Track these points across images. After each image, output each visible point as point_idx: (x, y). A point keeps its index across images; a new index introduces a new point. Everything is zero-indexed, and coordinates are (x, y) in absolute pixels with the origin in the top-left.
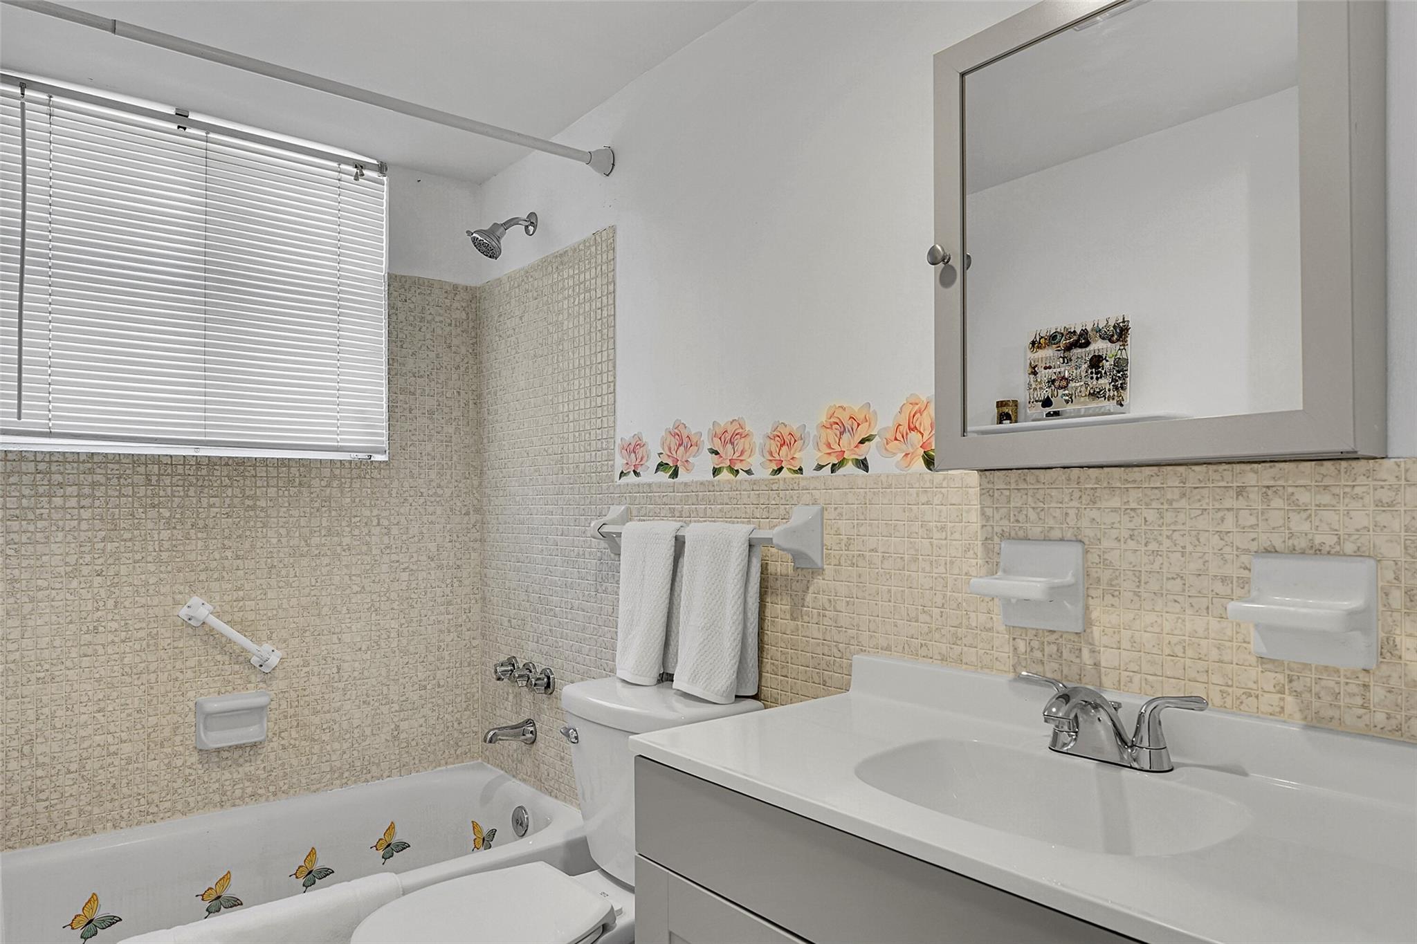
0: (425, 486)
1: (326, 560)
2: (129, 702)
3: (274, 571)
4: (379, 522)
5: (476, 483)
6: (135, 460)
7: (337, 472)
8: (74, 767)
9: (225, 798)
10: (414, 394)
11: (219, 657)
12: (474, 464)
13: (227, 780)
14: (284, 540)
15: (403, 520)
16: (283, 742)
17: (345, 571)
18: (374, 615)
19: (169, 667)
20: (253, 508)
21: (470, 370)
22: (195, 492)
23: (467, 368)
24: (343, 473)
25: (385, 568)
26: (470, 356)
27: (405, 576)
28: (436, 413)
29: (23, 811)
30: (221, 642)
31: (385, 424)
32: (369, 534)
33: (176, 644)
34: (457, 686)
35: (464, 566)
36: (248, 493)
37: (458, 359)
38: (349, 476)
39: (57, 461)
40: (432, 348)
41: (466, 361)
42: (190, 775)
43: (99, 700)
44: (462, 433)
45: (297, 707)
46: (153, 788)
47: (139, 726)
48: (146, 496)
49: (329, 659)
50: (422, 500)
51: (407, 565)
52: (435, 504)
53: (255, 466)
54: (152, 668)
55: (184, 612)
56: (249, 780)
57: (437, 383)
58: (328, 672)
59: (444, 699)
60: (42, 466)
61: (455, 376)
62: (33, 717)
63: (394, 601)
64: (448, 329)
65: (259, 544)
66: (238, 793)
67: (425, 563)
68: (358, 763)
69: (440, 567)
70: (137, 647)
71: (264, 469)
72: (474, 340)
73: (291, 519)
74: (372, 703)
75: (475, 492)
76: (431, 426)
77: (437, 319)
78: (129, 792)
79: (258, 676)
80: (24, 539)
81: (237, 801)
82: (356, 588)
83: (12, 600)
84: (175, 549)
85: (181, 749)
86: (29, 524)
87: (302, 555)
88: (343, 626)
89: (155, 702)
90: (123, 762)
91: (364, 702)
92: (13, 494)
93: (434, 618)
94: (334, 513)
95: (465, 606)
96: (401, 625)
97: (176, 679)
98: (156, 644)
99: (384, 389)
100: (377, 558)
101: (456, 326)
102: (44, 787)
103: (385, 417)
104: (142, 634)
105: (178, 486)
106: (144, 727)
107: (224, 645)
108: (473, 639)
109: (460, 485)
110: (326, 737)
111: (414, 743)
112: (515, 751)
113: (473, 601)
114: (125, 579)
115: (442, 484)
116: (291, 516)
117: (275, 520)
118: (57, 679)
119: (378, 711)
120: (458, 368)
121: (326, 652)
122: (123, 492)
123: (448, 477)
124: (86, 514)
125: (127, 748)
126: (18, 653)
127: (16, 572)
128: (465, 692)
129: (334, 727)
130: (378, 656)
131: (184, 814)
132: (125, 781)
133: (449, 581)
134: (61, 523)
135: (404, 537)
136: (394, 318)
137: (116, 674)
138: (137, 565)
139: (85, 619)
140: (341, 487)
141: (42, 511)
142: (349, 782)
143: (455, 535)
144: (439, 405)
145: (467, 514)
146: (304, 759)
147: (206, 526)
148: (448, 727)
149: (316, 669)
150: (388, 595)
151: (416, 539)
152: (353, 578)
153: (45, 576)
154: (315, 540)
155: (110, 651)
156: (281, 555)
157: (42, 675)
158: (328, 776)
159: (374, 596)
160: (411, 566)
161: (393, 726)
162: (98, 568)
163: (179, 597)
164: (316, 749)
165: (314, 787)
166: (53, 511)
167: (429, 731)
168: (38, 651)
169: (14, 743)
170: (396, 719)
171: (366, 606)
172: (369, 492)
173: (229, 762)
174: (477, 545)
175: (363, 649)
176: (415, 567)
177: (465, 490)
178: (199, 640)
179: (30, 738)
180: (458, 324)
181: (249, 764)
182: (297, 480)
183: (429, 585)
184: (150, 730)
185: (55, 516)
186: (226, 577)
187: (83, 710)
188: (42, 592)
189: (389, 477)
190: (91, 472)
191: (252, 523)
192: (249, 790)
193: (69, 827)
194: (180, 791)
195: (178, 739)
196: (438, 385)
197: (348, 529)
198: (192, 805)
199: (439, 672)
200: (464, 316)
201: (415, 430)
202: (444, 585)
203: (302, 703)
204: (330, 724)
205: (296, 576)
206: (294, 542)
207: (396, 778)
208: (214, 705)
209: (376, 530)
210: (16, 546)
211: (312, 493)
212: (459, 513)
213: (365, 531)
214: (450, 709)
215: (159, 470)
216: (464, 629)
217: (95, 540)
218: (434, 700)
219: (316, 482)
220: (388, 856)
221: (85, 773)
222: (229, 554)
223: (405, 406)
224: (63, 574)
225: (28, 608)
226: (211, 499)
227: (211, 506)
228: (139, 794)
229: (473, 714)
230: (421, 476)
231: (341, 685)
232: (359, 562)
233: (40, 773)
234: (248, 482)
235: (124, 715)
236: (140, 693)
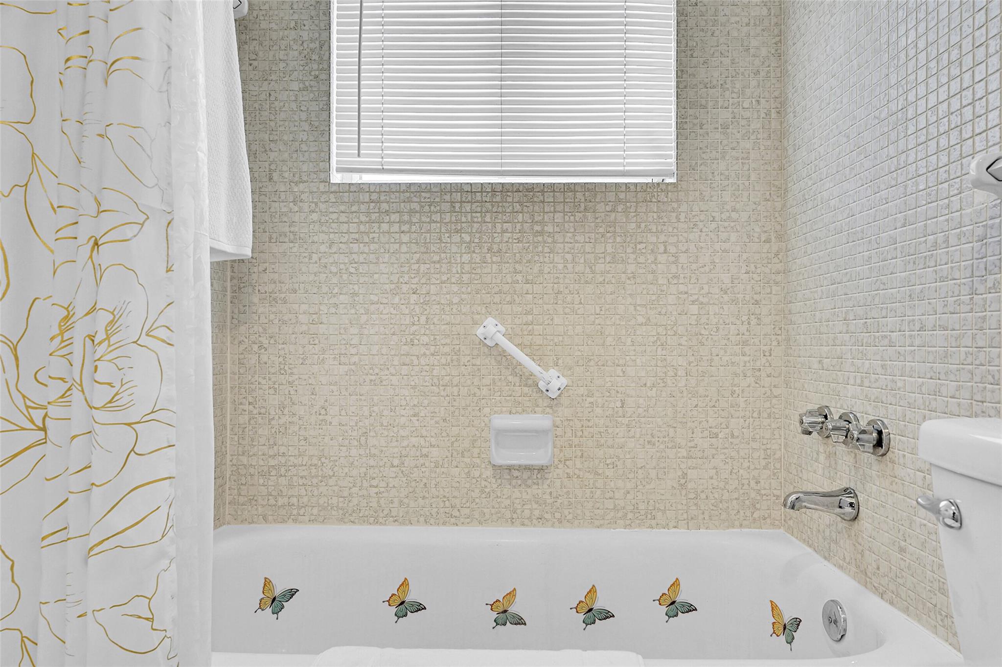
0: (717, 209)
1: (610, 288)
2: (437, 410)
3: (560, 296)
4: (665, 249)
5: (778, 205)
6: (443, 189)
7: (622, 196)
8: (396, 462)
9: (515, 516)
10: (705, 107)
11: (510, 378)
12: (776, 183)
13: (516, 498)
14: (570, 266)
15: (692, 247)
16: (568, 471)
17: (629, 300)
18: (660, 349)
19: (469, 382)
20: (541, 233)
21: (772, 74)
22: (491, 218)
23: (768, 72)
24: (628, 197)
25: (671, 299)
26: (772, 58)
27: (694, 309)
28: (731, 127)
29: (360, 493)
30: (512, 364)
31: (674, 144)
32: (655, 262)
33: (474, 361)
34: (754, 440)
35: (764, 302)
36: (537, 218)
37: (757, 62)
38: (635, 200)
39: (385, 192)
40: (726, 54)
41: (767, 64)
42: (486, 487)
43: (415, 405)
44: (762, 148)
45: (581, 437)
46: (456, 494)
47: (444, 434)
48: (450, 222)
49: (613, 392)
50: (714, 225)
51: (696, 297)
52: (729, 229)
53: (543, 192)
54: (455, 383)
55: (480, 331)
56: (537, 503)
57: (733, 92)
58: (612, 405)
59: (738, 452)
60: (374, 196)
61: (754, 83)
62: (367, 413)
63: (681, 336)
64: (745, 29)
65: (546, 270)
66: (527, 513)
67: (717, 296)
68: (642, 506)
69: (734, 301)
70: (443, 361)
71: (552, 194)
72: (778, 39)
73: (577, 245)
74: (657, 444)
75: (777, 215)
76: (725, 142)
77: (733, 19)
78: (437, 493)
79: (545, 400)
80: (362, 260)
81: (526, 521)
82: (641, 319)
83: (353, 311)
84: (474, 271)
85: (478, 461)
86: (365, 246)
87: (587, 282)
88: (628, 358)
89: (457, 413)
90: (433, 465)
91: (649, 442)
92: (354, 221)
93: (727, 358)
94: (618, 239)
95: (765, 348)
96: (690, 363)
97: (474, 395)
98: (458, 360)
99: (673, 107)
100: (665, 288)
101: (755, 25)
102: (375, 475)
103: (673, 137)
104: (447, 349)
105: (476, 212)
106: (448, 435)
107: (515, 367)
108: (775, 386)
109: (759, 209)
110: (609, 473)
111: (703, 496)
112: (829, 526)
113: (775, 343)
114: (434, 297)
115: (738, 206)
116: (577, 242)
117: (562, 246)
118: (384, 383)
119: (663, 454)
120: (758, 72)
121: (609, 384)
122: (433, 218)
123: (745, 199)
124: (405, 238)
125: (435, 452)
126: (357, 357)
127: (356, 287)
128: (764, 447)
129: (618, 463)
130: (664, 394)
131: (480, 523)
132: (433, 482)
133: (745, 318)
134: (387, 246)
135: (694, 266)
136: (683, 25)
137: (427, 384)
138: (444, 285)
139: (404, 331)
140: (626, 211)
141: (374, 235)
142: (632, 524)
143: (752, 266)
144: (734, 118)
145: (768, 241)
146: (588, 491)
147: (500, 251)
148: (743, 485)
149: (600, 400)
150: (675, 328)
151: (707, 269)
152: (638, 308)
153: (376, 292)
154: (599, 267)
155: (423, 363)
156: (567, 281)
157: (373, 378)
158: (612, 514)
159: (661, 330)
160: (701, 299)
161: (680, 473)
162: (414, 286)
163: (477, 317)
164: (600, 483)
165: (597, 523)
166: (381, 235)
167: (722, 485)
168: (371, 356)
169: (355, 433)
170: (683, 466)
171: (652, 339)
172: (655, 217)
173: (519, 482)
174: (779, 278)
175: (648, 385)
176: (705, 300)
177: (765, 214)
178: (493, 360)
179: (365, 430)
180: (758, 23)
181: (537, 487)
182: (583, 205)
183: (721, 321)
184: (453, 439)
185: (383, 239)
186: (517, 300)
187: (403, 412)
188: (374, 305)
189: (677, 201)
190: (409, 201)
191: (540, 249)
192: (537, 513)
193: (392, 514)
194: (477, 500)
195: (476, 451)
196: (734, 95)
197: (633, 256)
198: (487, 516)
199: (733, 420)
200: (765, 12)
201: (707, 147)
202: (738, 322)
203: (586, 433)
204: (613, 460)
205: (581, 303)
206: (579, 268)
207: (682, 530)
208: (506, 423)
209: (662, 258)
210: (356, 265)
211: (597, 218)
212: (758, 241)
213: (651, 258)
214: (746, 464)
215: (461, 198)
216: (763, 374)
217: (412, 261)
218: (725, 451)
219: (600, 207)
220: (671, 614)
221: (404, 469)
222: (519, 277)
223: (695, 121)
224: (389, 291)
225: (364, 318)
226: (505, 224)
227: (504, 231)
228: (445, 497)
229: (774, 474)
230: (713, 199)
231: (625, 421)
232: (645, 292)
233: (372, 462)
234: (537, 208)
235: (433, 422)
236: (446, 404)
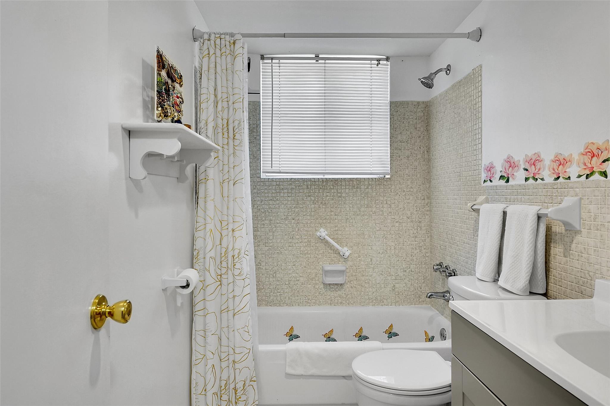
0: (405, 187)
1: (366, 217)
2: (302, 263)
3: (348, 220)
4: (387, 202)
5: (428, 186)
6: (304, 180)
7: (370, 183)
8: (287, 283)
9: (332, 302)
10: (401, 150)
11: (330, 251)
12: (427, 178)
13: (332, 296)
14: (351, 209)
15: (396, 201)
16: (351, 285)
17: (373, 222)
18: (385, 239)
19: (314, 253)
20: (340, 197)
21: (425, 138)
22: (322, 191)
23: (424, 137)
24: (373, 183)
25: (389, 221)
26: (425, 131)
27: (397, 224)
28: (410, 157)
29: (274, 295)
30: (330, 246)
31: (389, 163)
32: (383, 207)
33: (316, 245)
34: (419, 272)
35: (422, 222)
36: (339, 191)
37: (420, 133)
38: (375, 184)
39: (282, 181)
40: (408, 130)
41: (423, 134)
42: (321, 292)
43: (294, 262)
44: (422, 165)
45: (356, 272)
46: (310, 294)
47: (305, 272)
48: (307, 193)
49: (368, 256)
50: (404, 193)
51: (398, 220)
52: (410, 195)
53: (341, 181)
54: (309, 253)
55: (318, 234)
56: (340, 297)
57: (411, 144)
58: (367, 260)
59: (414, 277)
60: (278, 183)
61: (418, 141)
62: (276, 265)
63: (393, 235)
64: (415, 121)
65: (343, 210)
66: (336, 301)
67: (405, 220)
68: (379, 298)
69: (412, 221)
70: (305, 245)
71: (344, 182)
72: (427, 124)
73: (354, 201)
74: (384, 275)
75: (427, 189)
76: (408, 163)
77: (410, 117)
78: (303, 295)
79: (343, 259)
80: (273, 207)
81: (336, 304)
82: (378, 229)
83: (270, 227)
84: (316, 211)
85: (318, 282)
86: (274, 202)
87: (358, 215)
88: (373, 243)
89: (310, 264)
90: (301, 284)
91: (381, 274)
92: (270, 192)
93: (409, 243)
94: (369, 199)
95: (422, 239)
96: (396, 244)
97: (316, 257)
98: (310, 244)
99: (389, 149)
100: (386, 217)
101: (419, 119)
102: (279, 288)
103: (389, 160)
104: (306, 240)
105: (316, 189)
106: (306, 273)
107: (331, 247)
108: (427, 253)
109: (421, 187)
110: (367, 286)
111: (401, 293)
113: (427, 237)
114: (301, 221)
115: (413, 186)
116: (354, 200)
117: (348, 201)
118: (282, 253)
119: (386, 278)
120: (420, 137)
121: (366, 253)
122: (300, 191)
123: (415, 184)
124: (290, 199)
125: (302, 279)
126: (272, 244)
127: (271, 217)
128: (423, 275)
129: (370, 282)
130: (386, 256)
131: (319, 305)
132: (301, 290)
133: (416, 228)
134: (283, 202)
135: (397, 209)
136: (392, 120)
137: (298, 253)
138: (304, 216)
139: (290, 234)
140: (372, 188)
141: (278, 198)
142: (375, 305)
143: (418, 208)
144: (411, 154)
145: (424, 199)
146: (359, 292)
147: (325, 203)
148: (416, 289)
149: (363, 259)
150: (390, 232)
151: (402, 210)
152: (377, 224)
153: (279, 219)
154: (362, 209)
155: (297, 246)
156: (350, 214)
157: (278, 251)
158: (368, 301)
159: (385, 232)
160: (400, 221)
161: (392, 285)
162: (293, 217)
163: (317, 228)
164: (363, 290)
165: (362, 304)
166: (281, 198)
167: (408, 289)
168: (277, 244)
169: (271, 272)
170: (394, 283)
171: (382, 236)
172: (383, 191)
173: (333, 290)
174: (428, 213)
175: (380, 253)
176: (401, 221)
177: (423, 189)
178: (323, 244)
179: (275, 271)
180: (420, 118)
181: (340, 291)
182: (356, 186)
183: (407, 229)
184: (309, 274)
185: (281, 199)
186: (332, 222)
187: (289, 264)
188: (278, 224)
189: (391, 184)
190: (291, 184)
191: (340, 202)
192: (340, 301)
193: (286, 303)
194: (318, 297)
195: (317, 278)
196: (411, 145)
197: (374, 205)
198: (321, 303)
199: (412, 265)
200: (422, 114)
201: (401, 164)
202: (414, 229)
203: (358, 271)
204: (368, 281)
205: (355, 223)
206: (355, 210)
207: (394, 306)
208: (328, 268)
209: (385, 206)
210: (271, 209)
211: (361, 191)
212: (420, 199)
213: (381, 206)
214: (416, 282)
215: (311, 183)
216: (423, 248)
217: (292, 208)
218: (409, 277)
219: (362, 187)
220: (389, 337)
221: (290, 285)
222: (333, 213)
223: (397, 155)
224: (284, 219)
225: (274, 229)
226: (327, 193)
227: (327, 196)
228: (305, 296)
229: (427, 285)
230: (404, 184)
231: (372, 266)
232: (379, 218)
233: (278, 283)
234: (339, 187)
235: (301, 268)
236: (306, 261)
